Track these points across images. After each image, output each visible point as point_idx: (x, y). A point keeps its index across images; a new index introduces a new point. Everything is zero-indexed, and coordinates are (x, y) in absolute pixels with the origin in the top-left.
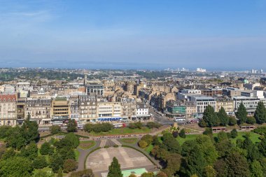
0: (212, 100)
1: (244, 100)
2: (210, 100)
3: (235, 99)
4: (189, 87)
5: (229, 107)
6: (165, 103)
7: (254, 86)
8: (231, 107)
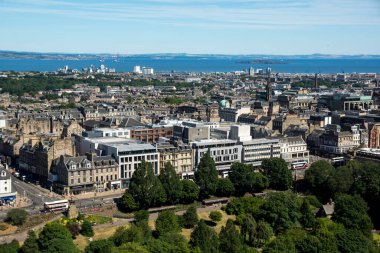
0: (150, 151)
1: (214, 146)
2: (146, 151)
3: (195, 146)
4: (106, 123)
5: (185, 162)
6: (49, 164)
7: (240, 112)
8: (189, 162)
